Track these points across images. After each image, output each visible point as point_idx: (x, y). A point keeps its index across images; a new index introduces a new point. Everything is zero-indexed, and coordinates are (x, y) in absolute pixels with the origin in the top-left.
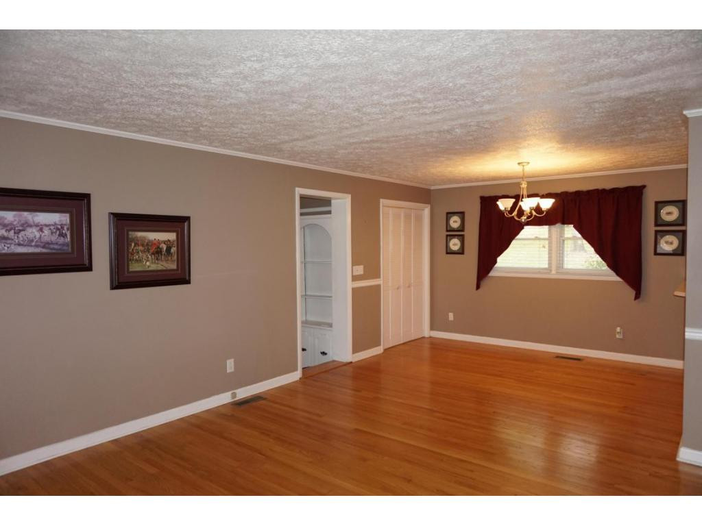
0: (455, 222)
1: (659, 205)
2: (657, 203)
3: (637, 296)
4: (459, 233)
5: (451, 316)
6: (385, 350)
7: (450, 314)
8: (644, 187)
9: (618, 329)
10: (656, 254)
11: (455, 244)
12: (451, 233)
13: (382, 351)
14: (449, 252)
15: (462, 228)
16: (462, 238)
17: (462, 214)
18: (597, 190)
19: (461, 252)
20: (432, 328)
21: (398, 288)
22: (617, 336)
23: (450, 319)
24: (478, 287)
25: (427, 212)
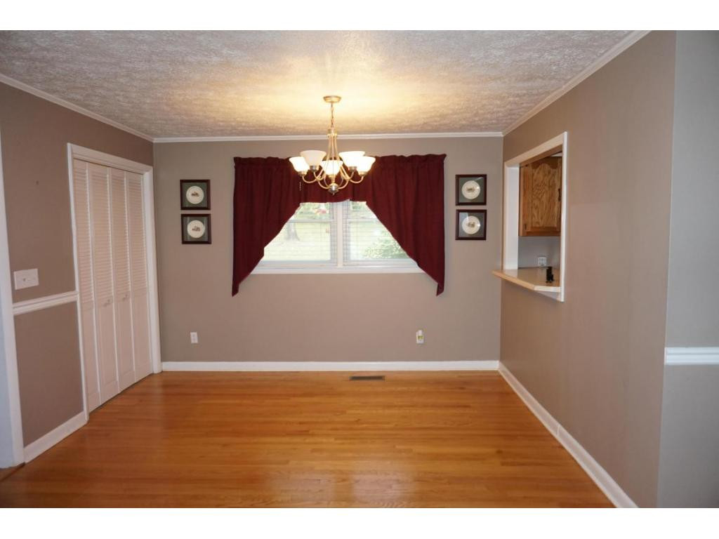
0: (195, 195)
1: (461, 179)
2: (458, 177)
3: (440, 289)
4: (202, 212)
5: (194, 338)
6: (91, 415)
7: (192, 334)
8: (444, 156)
9: (420, 333)
10: (458, 238)
11: (195, 229)
12: (190, 212)
13: (86, 418)
14: (186, 241)
15: (206, 205)
16: (206, 218)
17: (205, 184)
18: (395, 156)
19: (206, 240)
20: (164, 358)
21: (106, 305)
22: (418, 341)
23: (193, 342)
24: (235, 291)
25: (147, 178)
